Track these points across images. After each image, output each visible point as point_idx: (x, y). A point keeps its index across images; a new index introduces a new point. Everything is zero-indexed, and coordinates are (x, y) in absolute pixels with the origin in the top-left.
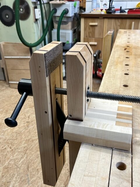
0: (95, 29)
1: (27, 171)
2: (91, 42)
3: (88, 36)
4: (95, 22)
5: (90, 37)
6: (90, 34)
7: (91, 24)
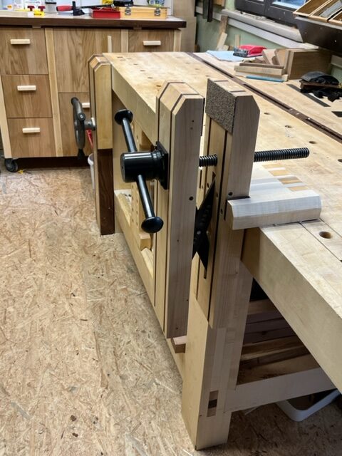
1: (8, 397)
2: (21, 84)
5: (17, 74)
7: (15, 41)
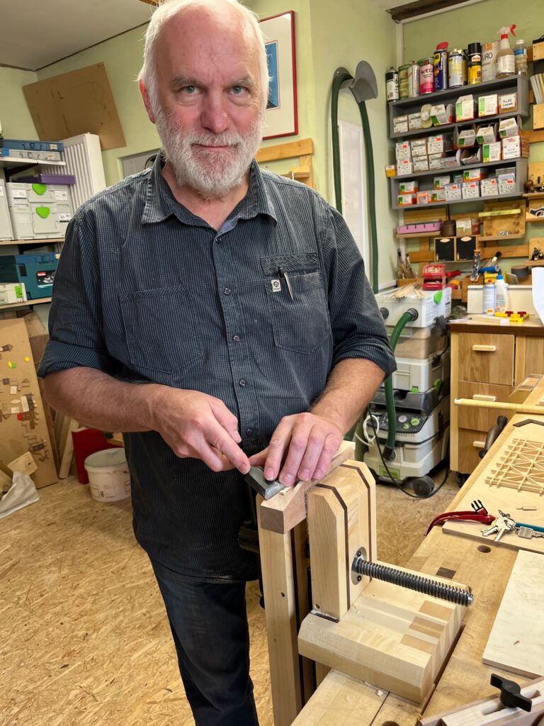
0: (488, 362)
2: (478, 393)
3: (469, 378)
5: (476, 381)
7: (478, 347)
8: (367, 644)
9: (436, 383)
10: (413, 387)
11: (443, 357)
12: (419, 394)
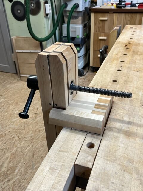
0: (105, 24)
2: (100, 36)
3: (98, 31)
4: (105, 17)
5: (100, 32)
6: (100, 29)
7: (101, 18)
8: (78, 115)
9: (85, 34)
10: (77, 36)
11: (87, 24)
12: (79, 38)
